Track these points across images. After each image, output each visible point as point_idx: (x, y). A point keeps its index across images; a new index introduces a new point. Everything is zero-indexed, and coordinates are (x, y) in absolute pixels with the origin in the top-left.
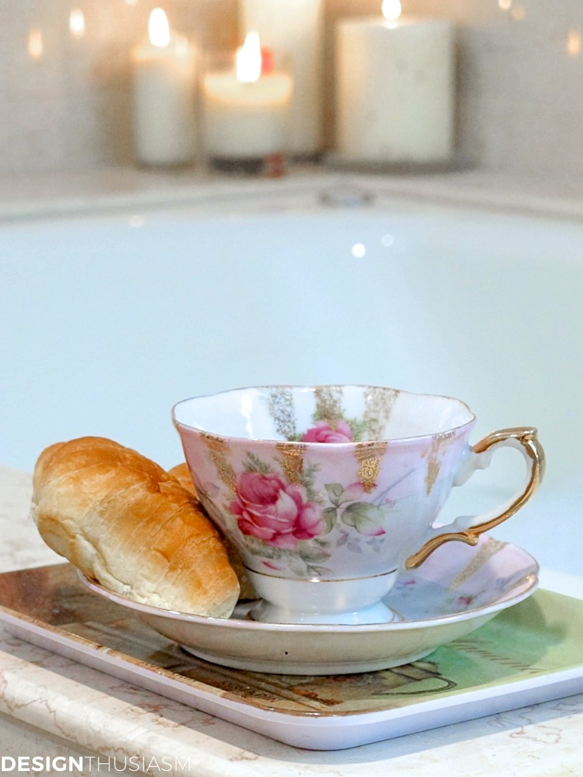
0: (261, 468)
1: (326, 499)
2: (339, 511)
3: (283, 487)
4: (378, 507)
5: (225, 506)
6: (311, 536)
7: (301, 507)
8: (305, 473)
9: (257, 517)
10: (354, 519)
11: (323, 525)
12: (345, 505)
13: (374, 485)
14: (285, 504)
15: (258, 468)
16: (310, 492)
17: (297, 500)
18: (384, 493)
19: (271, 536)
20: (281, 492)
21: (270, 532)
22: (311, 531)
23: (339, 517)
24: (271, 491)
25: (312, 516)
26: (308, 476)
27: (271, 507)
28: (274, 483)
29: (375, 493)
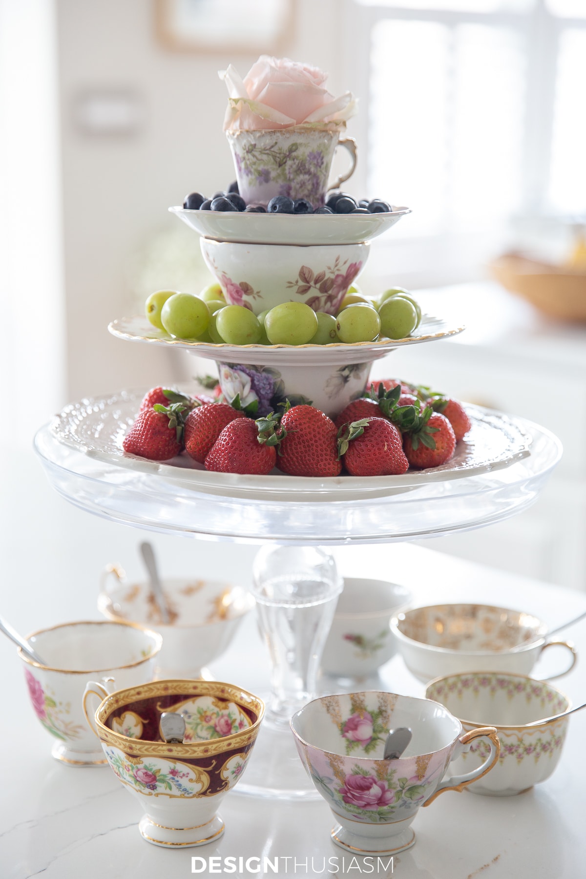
0: (363, 773)
1: (398, 786)
2: (404, 791)
3: (375, 783)
4: (423, 786)
5: (336, 790)
6: (387, 804)
7: (384, 791)
8: (389, 774)
9: (357, 796)
10: (411, 794)
11: (395, 799)
12: (407, 788)
13: (423, 776)
14: (375, 790)
15: (361, 773)
16: (390, 785)
17: (382, 788)
18: (427, 779)
19: (364, 805)
20: (374, 785)
21: (364, 803)
22: (387, 803)
23: (403, 794)
24: (368, 784)
25: (389, 795)
26: (390, 776)
27: (366, 792)
28: (371, 780)
29: (423, 780)
